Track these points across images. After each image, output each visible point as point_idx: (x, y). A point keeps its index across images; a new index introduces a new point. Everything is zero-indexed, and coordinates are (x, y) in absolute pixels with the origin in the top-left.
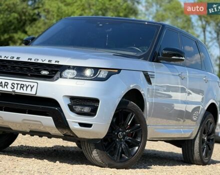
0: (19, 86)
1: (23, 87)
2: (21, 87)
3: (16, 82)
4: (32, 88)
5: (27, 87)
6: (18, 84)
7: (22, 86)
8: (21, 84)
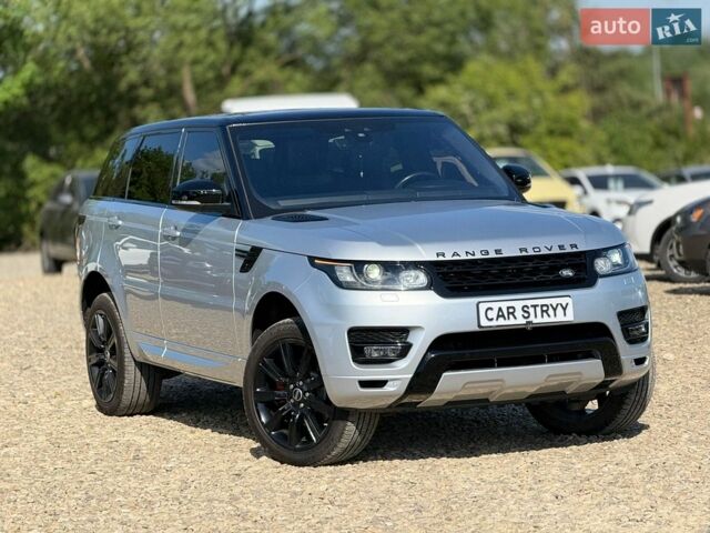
0: (538, 309)
1: (546, 311)
2: (543, 311)
3: (529, 303)
4: (564, 309)
5: (555, 310)
6: (535, 306)
7: (545, 308)
8: (542, 306)
